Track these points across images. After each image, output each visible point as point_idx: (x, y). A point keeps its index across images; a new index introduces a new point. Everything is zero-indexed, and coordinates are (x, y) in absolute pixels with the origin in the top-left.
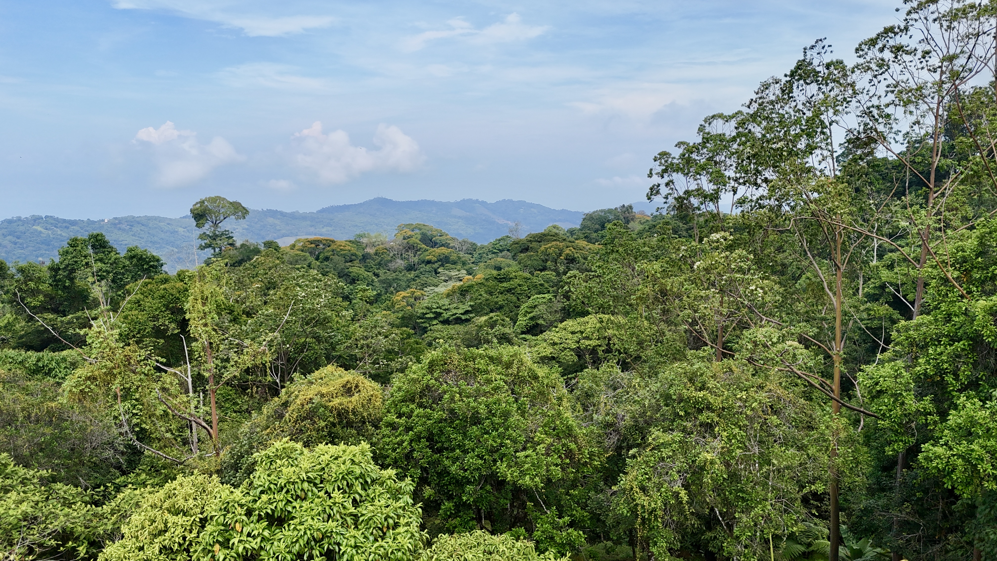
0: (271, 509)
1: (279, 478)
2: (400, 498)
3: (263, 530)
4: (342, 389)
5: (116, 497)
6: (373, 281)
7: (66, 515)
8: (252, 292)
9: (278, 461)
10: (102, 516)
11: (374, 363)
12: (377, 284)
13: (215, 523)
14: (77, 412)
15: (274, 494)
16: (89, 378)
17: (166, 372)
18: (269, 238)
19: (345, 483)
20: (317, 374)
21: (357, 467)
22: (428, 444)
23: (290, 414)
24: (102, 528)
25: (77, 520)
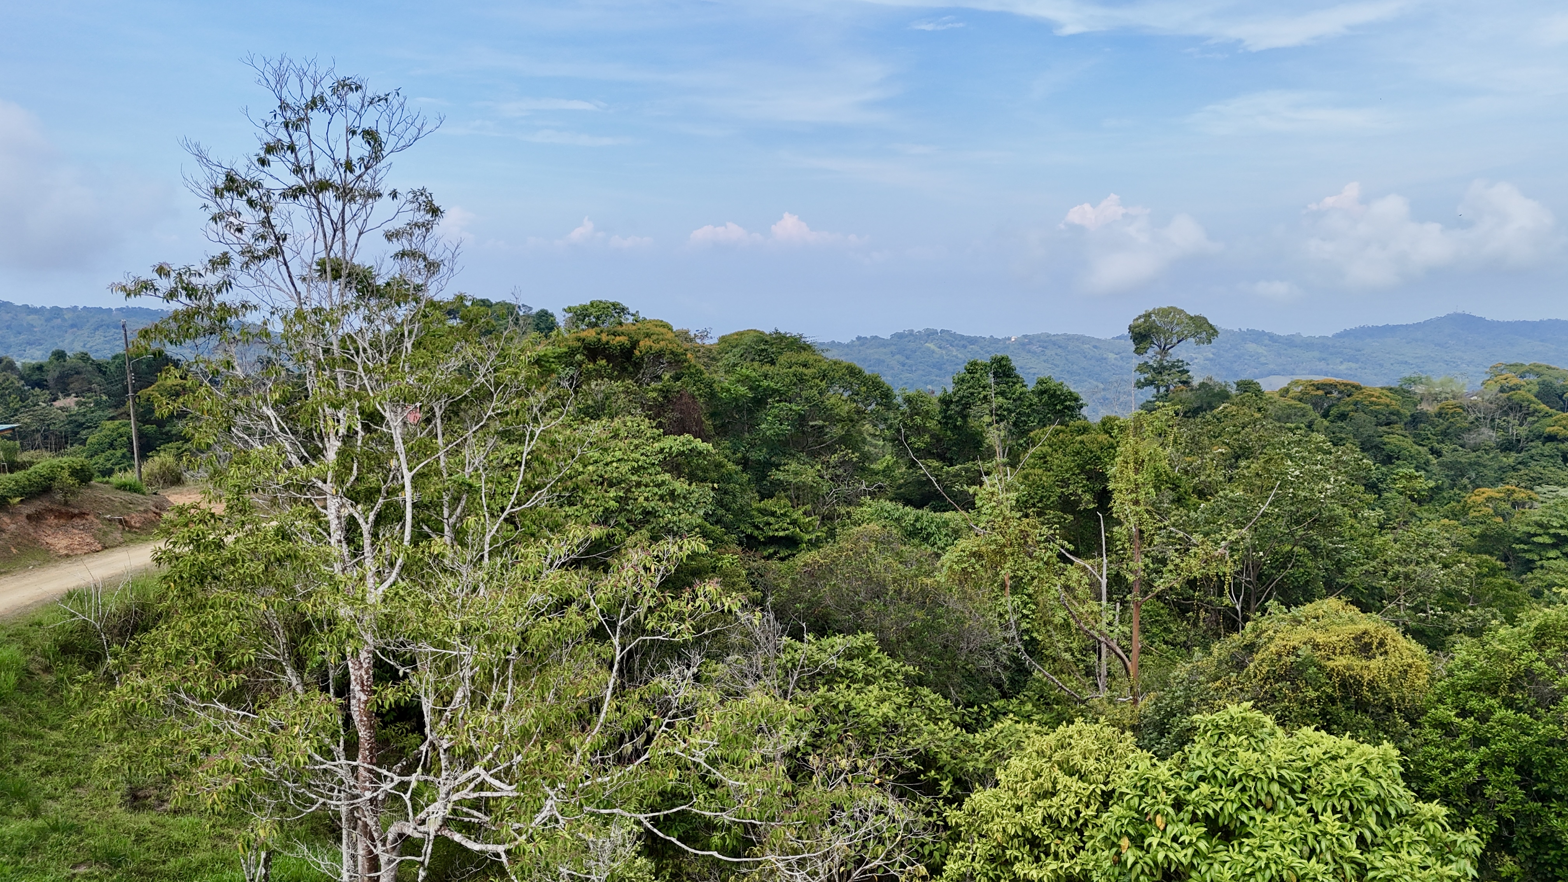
0: (1214, 810)
1: (1231, 764)
2: (1452, 862)
3: (1198, 838)
4: (1352, 642)
5: (992, 726)
6: (1427, 463)
7: (932, 733)
8: (1212, 460)
9: (1232, 736)
10: (973, 748)
11: (1416, 609)
12: (1436, 469)
13: (1125, 804)
14: (956, 598)
15: (1221, 787)
16: (973, 554)
17: (1072, 563)
18: (1245, 376)
19: (1347, 804)
20: (1308, 608)
21: (1372, 783)
22: (1518, 778)
23: (1256, 664)
24: (972, 763)
25: (943, 744)
